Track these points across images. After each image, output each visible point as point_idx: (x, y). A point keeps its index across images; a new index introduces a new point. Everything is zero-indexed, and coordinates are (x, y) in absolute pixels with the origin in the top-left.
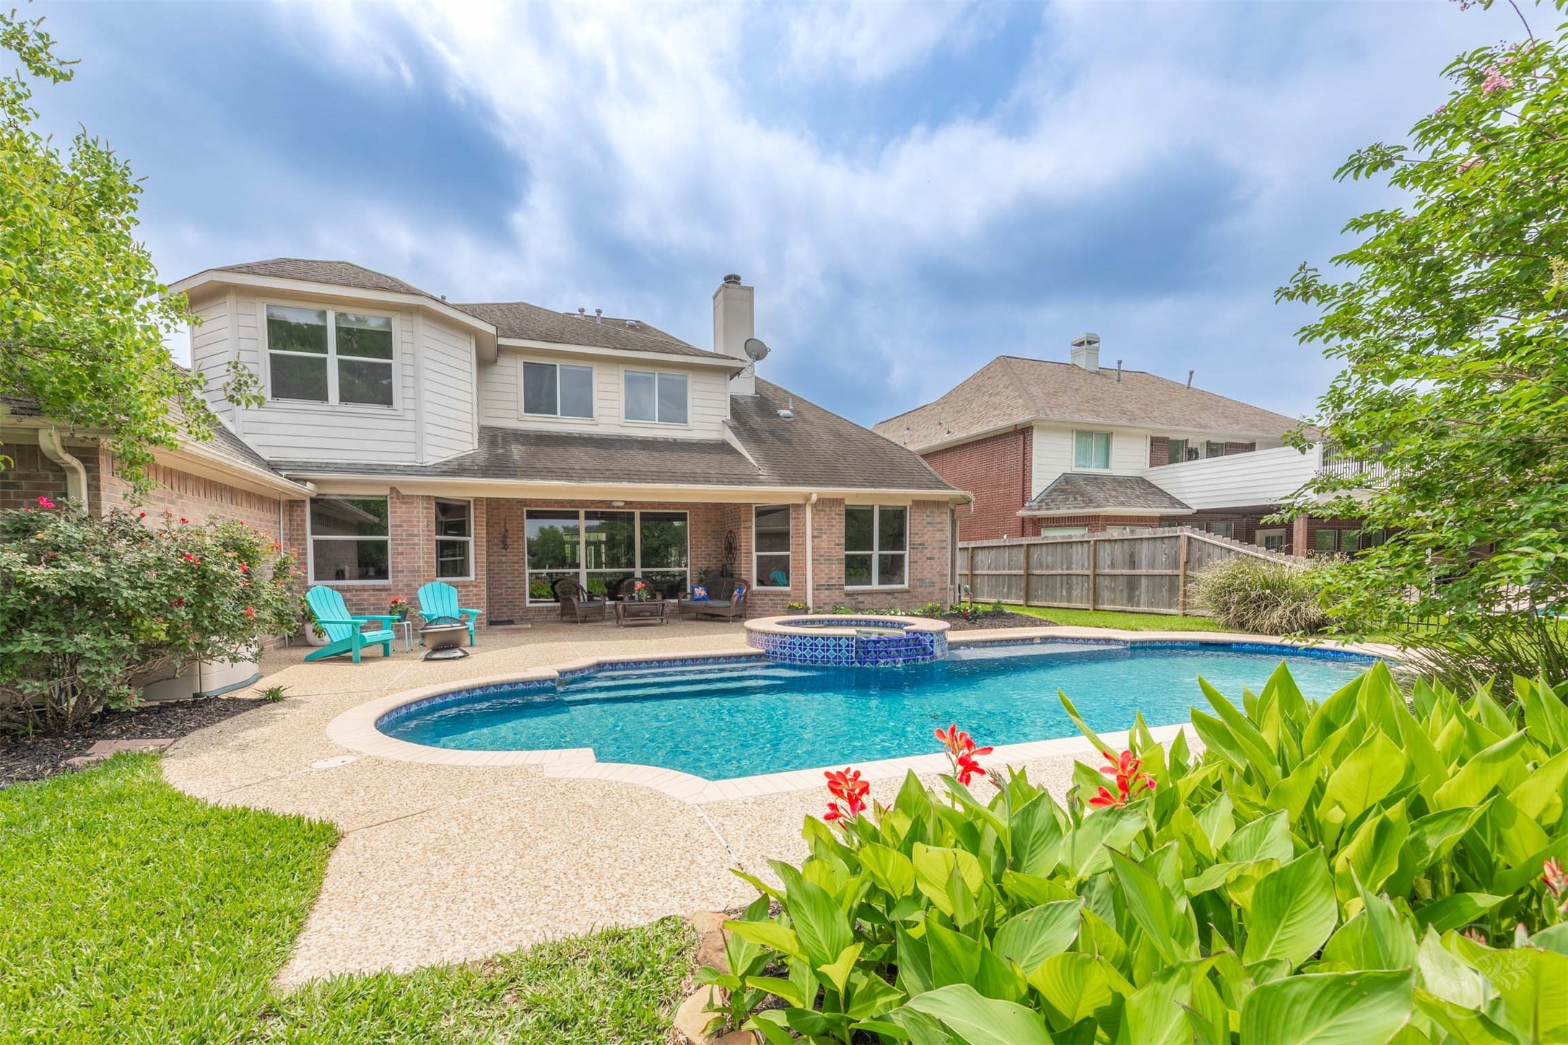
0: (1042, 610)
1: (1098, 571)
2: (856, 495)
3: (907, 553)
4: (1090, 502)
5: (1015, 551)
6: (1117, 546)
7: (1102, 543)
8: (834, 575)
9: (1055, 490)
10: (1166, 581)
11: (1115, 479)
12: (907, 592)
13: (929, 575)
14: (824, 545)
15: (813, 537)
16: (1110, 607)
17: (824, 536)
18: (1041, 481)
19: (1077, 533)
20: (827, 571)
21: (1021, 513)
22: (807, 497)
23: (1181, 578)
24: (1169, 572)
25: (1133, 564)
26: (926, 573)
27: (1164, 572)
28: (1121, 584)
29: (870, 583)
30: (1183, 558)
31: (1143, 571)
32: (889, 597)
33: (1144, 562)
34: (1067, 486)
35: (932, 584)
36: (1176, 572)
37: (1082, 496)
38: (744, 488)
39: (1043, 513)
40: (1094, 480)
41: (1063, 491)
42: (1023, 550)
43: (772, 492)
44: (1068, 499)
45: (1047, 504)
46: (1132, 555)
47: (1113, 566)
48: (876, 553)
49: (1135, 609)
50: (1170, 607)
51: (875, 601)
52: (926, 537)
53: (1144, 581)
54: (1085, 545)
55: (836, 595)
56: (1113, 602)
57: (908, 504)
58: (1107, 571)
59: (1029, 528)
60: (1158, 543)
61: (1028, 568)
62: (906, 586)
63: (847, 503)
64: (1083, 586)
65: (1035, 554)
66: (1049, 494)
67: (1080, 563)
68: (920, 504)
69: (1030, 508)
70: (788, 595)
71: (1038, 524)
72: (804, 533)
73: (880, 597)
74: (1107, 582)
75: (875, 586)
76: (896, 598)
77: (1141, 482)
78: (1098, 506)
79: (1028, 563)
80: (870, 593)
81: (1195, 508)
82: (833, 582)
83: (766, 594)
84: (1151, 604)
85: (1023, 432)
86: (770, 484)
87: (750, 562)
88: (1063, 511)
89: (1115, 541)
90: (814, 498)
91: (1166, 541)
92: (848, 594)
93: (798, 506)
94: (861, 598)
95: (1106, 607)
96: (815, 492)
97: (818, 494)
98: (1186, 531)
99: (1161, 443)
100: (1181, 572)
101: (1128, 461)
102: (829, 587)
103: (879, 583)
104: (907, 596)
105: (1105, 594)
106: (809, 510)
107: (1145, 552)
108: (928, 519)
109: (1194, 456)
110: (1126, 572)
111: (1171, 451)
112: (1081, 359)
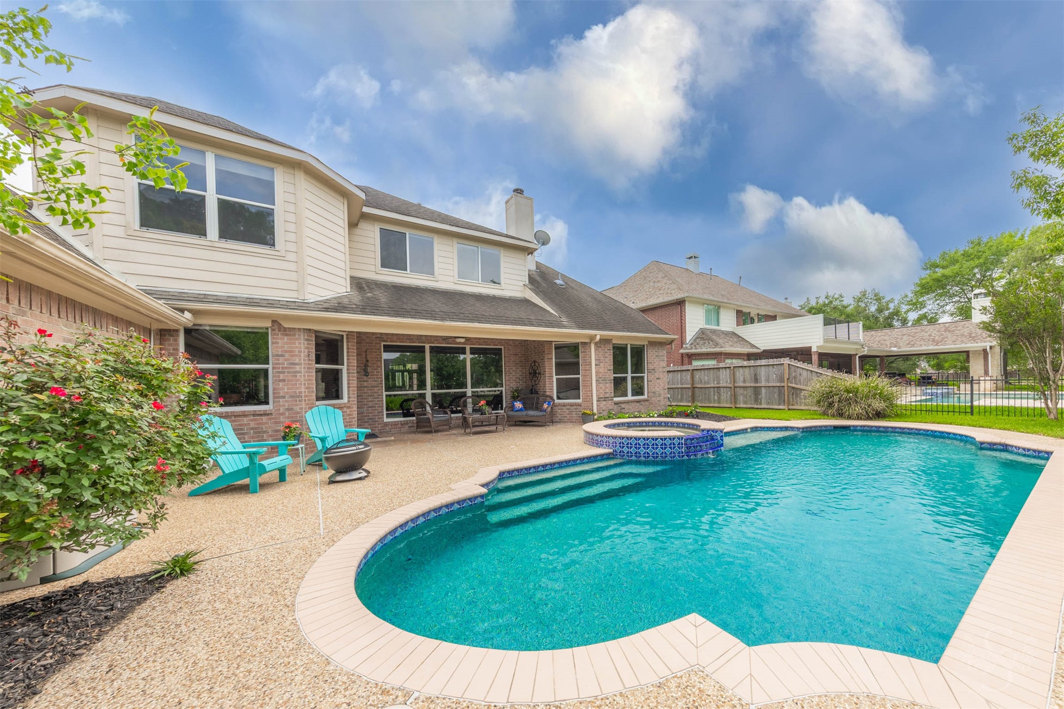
0: (715, 409)
1: (736, 385)
2: (619, 336)
3: (646, 375)
4: (716, 345)
5: (684, 373)
6: (747, 370)
7: (737, 368)
8: (607, 390)
9: (697, 338)
10: (776, 390)
11: (723, 332)
12: (647, 400)
13: (658, 390)
14: (602, 370)
15: (596, 365)
16: (745, 406)
17: (602, 365)
18: (690, 334)
19: (711, 363)
20: (604, 388)
21: (682, 351)
22: (592, 338)
23: (786, 388)
24: (778, 384)
25: (756, 380)
26: (656, 388)
27: (775, 384)
28: (750, 392)
29: (627, 396)
30: (786, 377)
31: (763, 384)
32: (638, 404)
33: (763, 379)
34: (703, 335)
35: (660, 395)
36: (782, 384)
37: (712, 341)
38: (556, 330)
39: (694, 351)
40: (714, 332)
41: (702, 338)
42: (690, 373)
43: (569, 333)
44: (705, 343)
45: (695, 346)
46: (755, 375)
47: (744, 381)
48: (629, 376)
49: (759, 406)
50: (780, 404)
51: (631, 407)
52: (655, 365)
53: (763, 390)
54: (728, 370)
55: (609, 405)
56: (745, 403)
57: (646, 343)
58: (741, 384)
59: (686, 360)
60: (771, 368)
61: (693, 384)
62: (645, 397)
63: (613, 342)
64: (727, 393)
65: (697, 375)
66: (695, 340)
67: (724, 379)
69: (686, 348)
70: (580, 405)
71: (691, 357)
72: (590, 362)
73: (633, 404)
74: (741, 391)
75: (630, 397)
76: (642, 405)
77: (734, 334)
78: (722, 347)
79: (693, 380)
80: (628, 402)
81: (762, 349)
82: (608, 395)
83: (564, 405)
84: (768, 403)
85: (680, 303)
86: (570, 328)
87: (551, 382)
88: (704, 350)
89: (746, 367)
90: (598, 338)
91: (775, 367)
92: (616, 404)
93: (585, 344)
94: (623, 406)
95: (742, 406)
96: (597, 334)
97: (601, 335)
98: (786, 361)
99: (739, 313)
100: (785, 384)
101: (728, 322)
102: (605, 399)
103: (632, 395)
104: (647, 403)
105: (741, 398)
106: (593, 346)
107: (763, 372)
108: (657, 354)
109: (752, 321)
110: (753, 385)
111: (744, 318)
112: (691, 265)
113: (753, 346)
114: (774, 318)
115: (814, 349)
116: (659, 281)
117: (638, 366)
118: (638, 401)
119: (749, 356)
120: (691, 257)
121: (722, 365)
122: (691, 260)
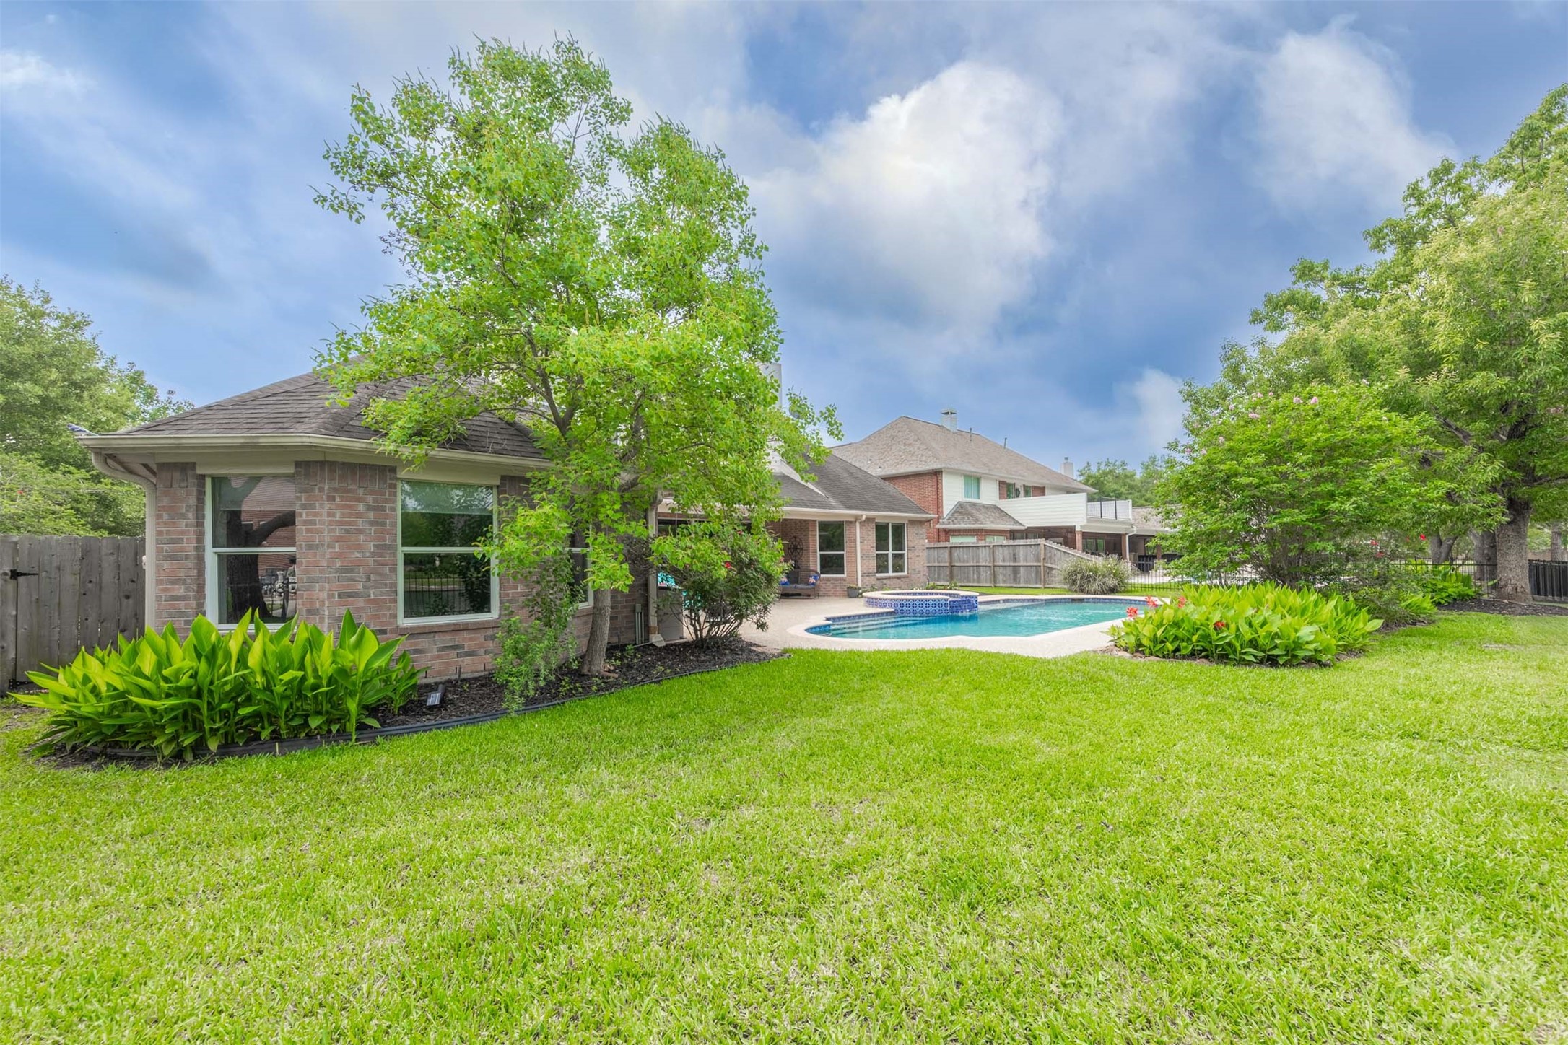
1: (996, 564)
2: (882, 515)
3: (906, 553)
4: (977, 520)
5: (942, 551)
6: (1006, 549)
7: (997, 548)
8: (871, 567)
9: (955, 512)
10: (1034, 569)
11: (983, 506)
12: (906, 577)
13: (918, 567)
14: (866, 549)
15: (860, 542)
16: (1004, 585)
17: (866, 543)
18: (948, 507)
19: (971, 540)
20: (867, 564)
21: (938, 526)
22: (857, 518)
23: (1042, 567)
24: (1035, 564)
25: (1015, 560)
26: (916, 566)
27: (1032, 564)
28: (1009, 571)
29: (889, 572)
30: (1042, 557)
31: (1022, 563)
32: (897, 581)
33: (1021, 558)
34: (961, 509)
35: (919, 572)
36: (1039, 564)
37: (972, 516)
38: (827, 510)
39: (951, 526)
40: (974, 505)
41: (961, 513)
42: (947, 551)
43: (838, 512)
44: (963, 518)
45: (953, 521)
46: (1014, 555)
47: (1004, 561)
48: (890, 553)
49: (1018, 586)
50: (1036, 583)
52: (914, 543)
53: (1022, 569)
54: (987, 548)
55: (872, 580)
56: (1004, 582)
57: (905, 522)
58: (1001, 564)
59: (943, 536)
60: (1028, 547)
61: (951, 562)
62: (905, 573)
63: (875, 521)
64: (987, 572)
65: (956, 553)
66: (953, 514)
67: (984, 558)
68: (910, 522)
69: (943, 523)
70: (844, 580)
71: (948, 533)
72: (855, 540)
73: (892, 581)
74: (1001, 570)
75: (891, 574)
76: (902, 581)
77: (996, 508)
78: (982, 523)
79: (951, 558)
80: (889, 578)
81: (1028, 526)
82: (871, 571)
83: (828, 580)
84: (1027, 582)
85: (937, 474)
86: (839, 508)
87: (815, 558)
88: (963, 526)
89: (1004, 545)
90: (864, 517)
91: (1032, 546)
92: (878, 579)
93: (851, 522)
94: (885, 581)
95: (1002, 585)
96: (864, 514)
98: (1042, 542)
99: (1003, 485)
100: (1041, 564)
101: (989, 494)
102: (869, 575)
103: (894, 572)
104: (906, 579)
105: (1000, 577)
106: (858, 525)
107: (1021, 552)
108: (916, 533)
109: (1017, 494)
110: (1012, 564)
111: (1008, 490)
113: (1017, 522)
114: (1041, 491)
115: (1078, 529)
116: (910, 444)
117: (899, 544)
118: (899, 578)
119: (1013, 534)
121: (982, 543)
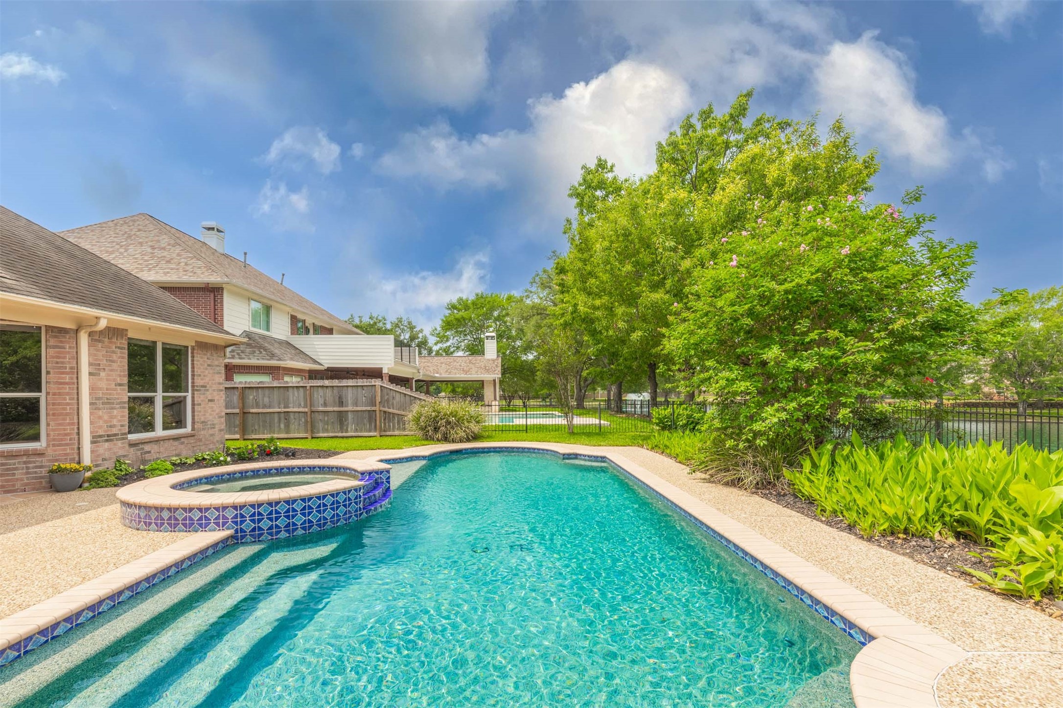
0: (288, 441)
1: (314, 409)
3: (189, 395)
4: (272, 356)
5: (229, 392)
6: (329, 391)
7: (315, 389)
8: (115, 422)
9: (243, 344)
10: (366, 415)
11: (276, 340)
12: (191, 435)
13: (211, 418)
14: (103, 384)
15: (90, 374)
16: (325, 435)
17: (103, 374)
19: (265, 379)
20: (106, 417)
22: (85, 322)
23: (378, 412)
24: (369, 408)
25: (341, 403)
26: (208, 415)
27: (364, 408)
28: (333, 418)
29: (154, 430)
30: (378, 399)
31: (350, 408)
32: (176, 443)
33: (350, 402)
34: (249, 341)
35: (213, 426)
36: (373, 408)
37: (265, 350)
40: (264, 337)
41: (249, 345)
42: (237, 393)
44: (254, 352)
45: (238, 354)
46: (340, 398)
47: (325, 405)
48: (159, 395)
49: (344, 434)
50: (370, 431)
51: (162, 449)
52: (207, 379)
53: (350, 416)
54: (301, 390)
55: (118, 448)
56: (327, 431)
57: (190, 343)
58: (321, 409)
60: (360, 389)
61: (243, 407)
62: (188, 429)
63: (131, 335)
64: (300, 420)
66: (238, 346)
68: (203, 346)
71: (232, 369)
73: (167, 444)
74: (321, 417)
75: (159, 432)
76: (183, 443)
77: (288, 343)
78: (280, 360)
79: (243, 404)
80: (157, 441)
81: (326, 366)
82: (115, 431)
84: (356, 430)
85: (214, 292)
88: (254, 361)
89: (327, 387)
91: (365, 388)
92: (132, 445)
94: (147, 448)
95: (321, 435)
96: (105, 318)
97: (109, 320)
98: (378, 382)
99: (294, 319)
100: (377, 408)
101: (280, 329)
102: (109, 438)
103: (165, 428)
104: (192, 440)
105: (320, 425)
106: (84, 339)
107: (350, 395)
108: (209, 362)
109: (307, 332)
110: (336, 409)
111: (298, 326)
112: (212, 240)
113: (315, 362)
114: (330, 331)
115: (385, 371)
117: (175, 380)
118: (176, 438)
119: (313, 374)
120: (213, 229)
121: (276, 384)
122: (211, 232)
